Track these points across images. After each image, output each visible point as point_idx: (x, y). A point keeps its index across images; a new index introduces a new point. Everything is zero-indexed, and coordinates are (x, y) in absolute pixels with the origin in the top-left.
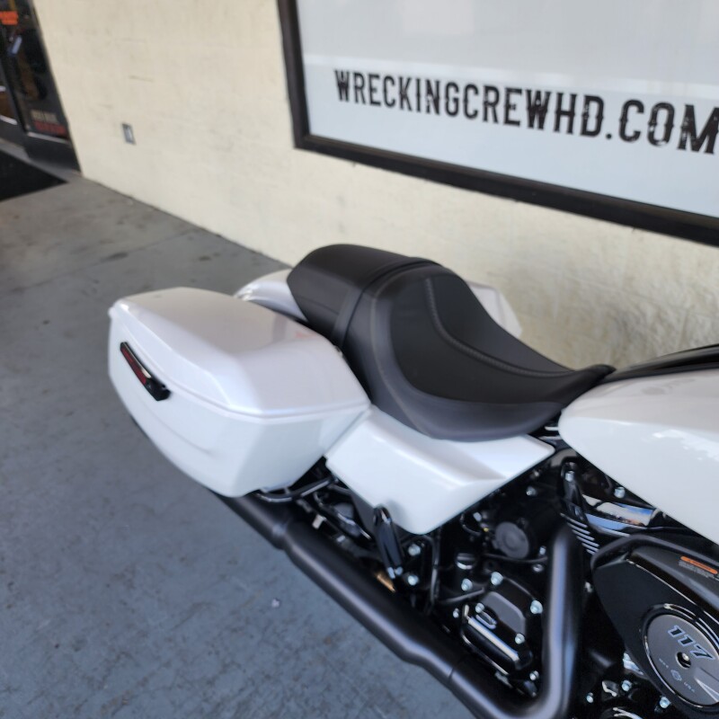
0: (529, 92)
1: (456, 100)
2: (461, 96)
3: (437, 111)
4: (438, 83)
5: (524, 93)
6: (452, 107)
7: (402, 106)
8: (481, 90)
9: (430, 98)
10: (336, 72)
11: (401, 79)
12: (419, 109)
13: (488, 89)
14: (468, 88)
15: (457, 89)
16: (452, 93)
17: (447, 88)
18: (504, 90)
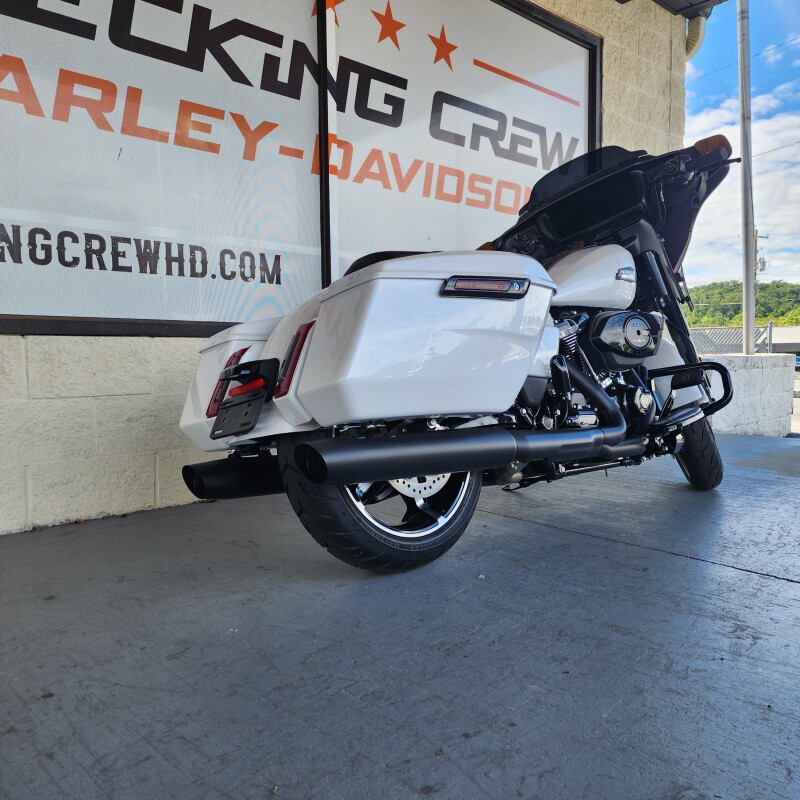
0: (137, 242)
1: (47, 248)
2: (54, 243)
3: (17, 260)
4: (16, 229)
5: (133, 242)
6: (41, 254)
8: (82, 240)
13: (89, 237)
14: (62, 236)
15: (47, 236)
16: (40, 239)
17: (33, 233)
18: (110, 239)
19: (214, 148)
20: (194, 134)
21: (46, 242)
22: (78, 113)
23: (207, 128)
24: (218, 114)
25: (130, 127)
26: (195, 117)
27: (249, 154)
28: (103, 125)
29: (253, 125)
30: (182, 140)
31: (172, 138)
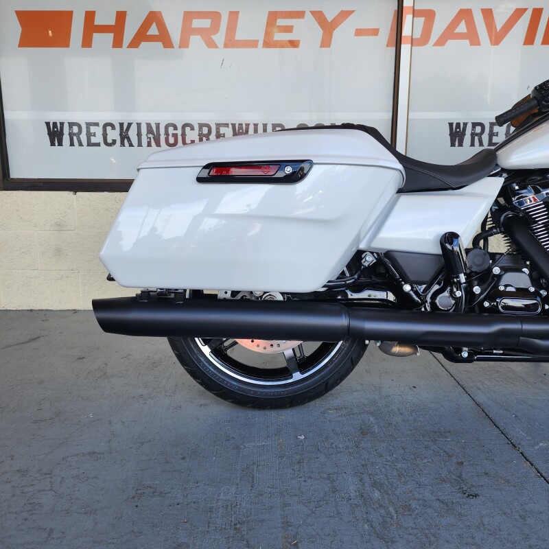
0: (234, 125)
1: (175, 136)
2: (179, 132)
3: (158, 145)
4: (158, 125)
5: (230, 126)
6: (172, 140)
7: (123, 144)
8: (196, 127)
9: (150, 136)
10: (48, 124)
11: (121, 125)
12: (140, 145)
13: (201, 126)
14: (184, 126)
15: (175, 128)
16: (171, 130)
17: (167, 127)
18: (215, 126)
19: (294, 44)
20: (279, 36)
21: (175, 132)
22: (196, 40)
23: (289, 29)
24: (299, 15)
25: (230, 43)
26: (281, 22)
27: (326, 42)
28: (211, 44)
29: (330, 18)
30: (268, 43)
31: (261, 43)
